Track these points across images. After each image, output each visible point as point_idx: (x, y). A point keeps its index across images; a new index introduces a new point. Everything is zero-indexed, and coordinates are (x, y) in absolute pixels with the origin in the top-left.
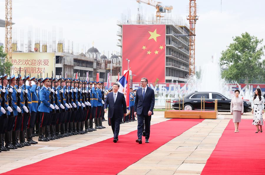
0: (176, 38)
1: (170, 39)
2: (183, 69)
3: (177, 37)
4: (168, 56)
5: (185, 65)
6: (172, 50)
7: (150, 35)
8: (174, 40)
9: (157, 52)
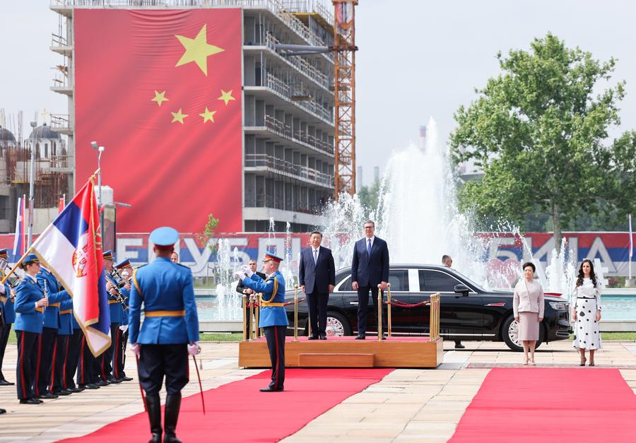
0: (284, 59)
1: (258, 64)
2: (311, 178)
3: (288, 56)
4: (253, 128)
5: (319, 161)
6: (269, 107)
7: (181, 50)
8: (275, 67)
9: (208, 116)
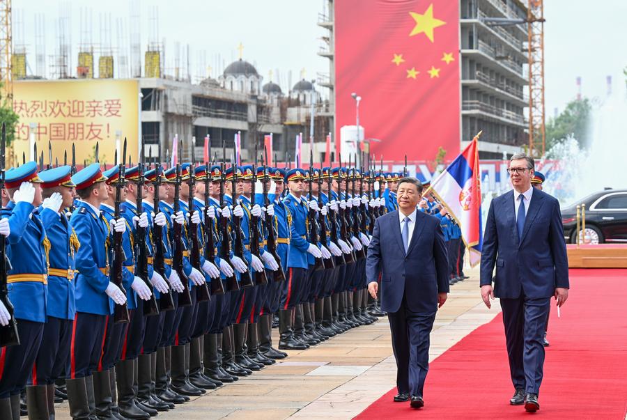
0: (490, 29)
1: (471, 33)
2: (508, 118)
3: (492, 26)
4: (468, 82)
5: (513, 105)
6: (479, 66)
7: (413, 24)
8: (483, 35)
9: (434, 72)
